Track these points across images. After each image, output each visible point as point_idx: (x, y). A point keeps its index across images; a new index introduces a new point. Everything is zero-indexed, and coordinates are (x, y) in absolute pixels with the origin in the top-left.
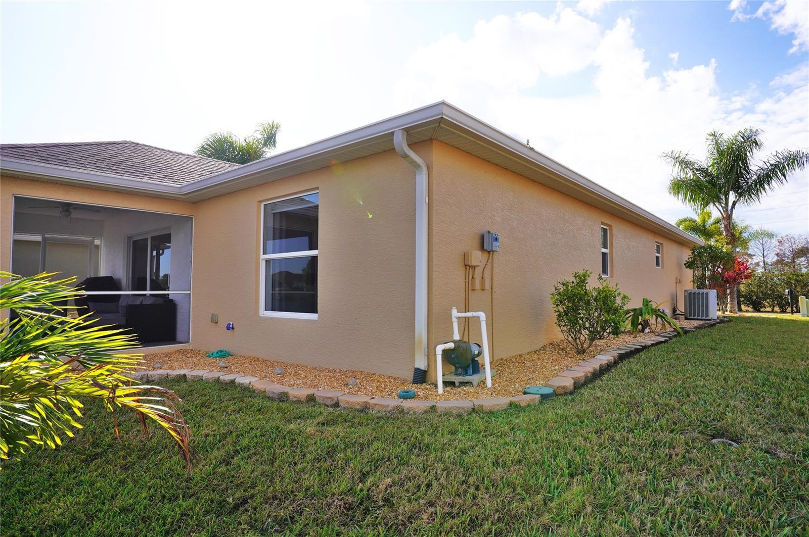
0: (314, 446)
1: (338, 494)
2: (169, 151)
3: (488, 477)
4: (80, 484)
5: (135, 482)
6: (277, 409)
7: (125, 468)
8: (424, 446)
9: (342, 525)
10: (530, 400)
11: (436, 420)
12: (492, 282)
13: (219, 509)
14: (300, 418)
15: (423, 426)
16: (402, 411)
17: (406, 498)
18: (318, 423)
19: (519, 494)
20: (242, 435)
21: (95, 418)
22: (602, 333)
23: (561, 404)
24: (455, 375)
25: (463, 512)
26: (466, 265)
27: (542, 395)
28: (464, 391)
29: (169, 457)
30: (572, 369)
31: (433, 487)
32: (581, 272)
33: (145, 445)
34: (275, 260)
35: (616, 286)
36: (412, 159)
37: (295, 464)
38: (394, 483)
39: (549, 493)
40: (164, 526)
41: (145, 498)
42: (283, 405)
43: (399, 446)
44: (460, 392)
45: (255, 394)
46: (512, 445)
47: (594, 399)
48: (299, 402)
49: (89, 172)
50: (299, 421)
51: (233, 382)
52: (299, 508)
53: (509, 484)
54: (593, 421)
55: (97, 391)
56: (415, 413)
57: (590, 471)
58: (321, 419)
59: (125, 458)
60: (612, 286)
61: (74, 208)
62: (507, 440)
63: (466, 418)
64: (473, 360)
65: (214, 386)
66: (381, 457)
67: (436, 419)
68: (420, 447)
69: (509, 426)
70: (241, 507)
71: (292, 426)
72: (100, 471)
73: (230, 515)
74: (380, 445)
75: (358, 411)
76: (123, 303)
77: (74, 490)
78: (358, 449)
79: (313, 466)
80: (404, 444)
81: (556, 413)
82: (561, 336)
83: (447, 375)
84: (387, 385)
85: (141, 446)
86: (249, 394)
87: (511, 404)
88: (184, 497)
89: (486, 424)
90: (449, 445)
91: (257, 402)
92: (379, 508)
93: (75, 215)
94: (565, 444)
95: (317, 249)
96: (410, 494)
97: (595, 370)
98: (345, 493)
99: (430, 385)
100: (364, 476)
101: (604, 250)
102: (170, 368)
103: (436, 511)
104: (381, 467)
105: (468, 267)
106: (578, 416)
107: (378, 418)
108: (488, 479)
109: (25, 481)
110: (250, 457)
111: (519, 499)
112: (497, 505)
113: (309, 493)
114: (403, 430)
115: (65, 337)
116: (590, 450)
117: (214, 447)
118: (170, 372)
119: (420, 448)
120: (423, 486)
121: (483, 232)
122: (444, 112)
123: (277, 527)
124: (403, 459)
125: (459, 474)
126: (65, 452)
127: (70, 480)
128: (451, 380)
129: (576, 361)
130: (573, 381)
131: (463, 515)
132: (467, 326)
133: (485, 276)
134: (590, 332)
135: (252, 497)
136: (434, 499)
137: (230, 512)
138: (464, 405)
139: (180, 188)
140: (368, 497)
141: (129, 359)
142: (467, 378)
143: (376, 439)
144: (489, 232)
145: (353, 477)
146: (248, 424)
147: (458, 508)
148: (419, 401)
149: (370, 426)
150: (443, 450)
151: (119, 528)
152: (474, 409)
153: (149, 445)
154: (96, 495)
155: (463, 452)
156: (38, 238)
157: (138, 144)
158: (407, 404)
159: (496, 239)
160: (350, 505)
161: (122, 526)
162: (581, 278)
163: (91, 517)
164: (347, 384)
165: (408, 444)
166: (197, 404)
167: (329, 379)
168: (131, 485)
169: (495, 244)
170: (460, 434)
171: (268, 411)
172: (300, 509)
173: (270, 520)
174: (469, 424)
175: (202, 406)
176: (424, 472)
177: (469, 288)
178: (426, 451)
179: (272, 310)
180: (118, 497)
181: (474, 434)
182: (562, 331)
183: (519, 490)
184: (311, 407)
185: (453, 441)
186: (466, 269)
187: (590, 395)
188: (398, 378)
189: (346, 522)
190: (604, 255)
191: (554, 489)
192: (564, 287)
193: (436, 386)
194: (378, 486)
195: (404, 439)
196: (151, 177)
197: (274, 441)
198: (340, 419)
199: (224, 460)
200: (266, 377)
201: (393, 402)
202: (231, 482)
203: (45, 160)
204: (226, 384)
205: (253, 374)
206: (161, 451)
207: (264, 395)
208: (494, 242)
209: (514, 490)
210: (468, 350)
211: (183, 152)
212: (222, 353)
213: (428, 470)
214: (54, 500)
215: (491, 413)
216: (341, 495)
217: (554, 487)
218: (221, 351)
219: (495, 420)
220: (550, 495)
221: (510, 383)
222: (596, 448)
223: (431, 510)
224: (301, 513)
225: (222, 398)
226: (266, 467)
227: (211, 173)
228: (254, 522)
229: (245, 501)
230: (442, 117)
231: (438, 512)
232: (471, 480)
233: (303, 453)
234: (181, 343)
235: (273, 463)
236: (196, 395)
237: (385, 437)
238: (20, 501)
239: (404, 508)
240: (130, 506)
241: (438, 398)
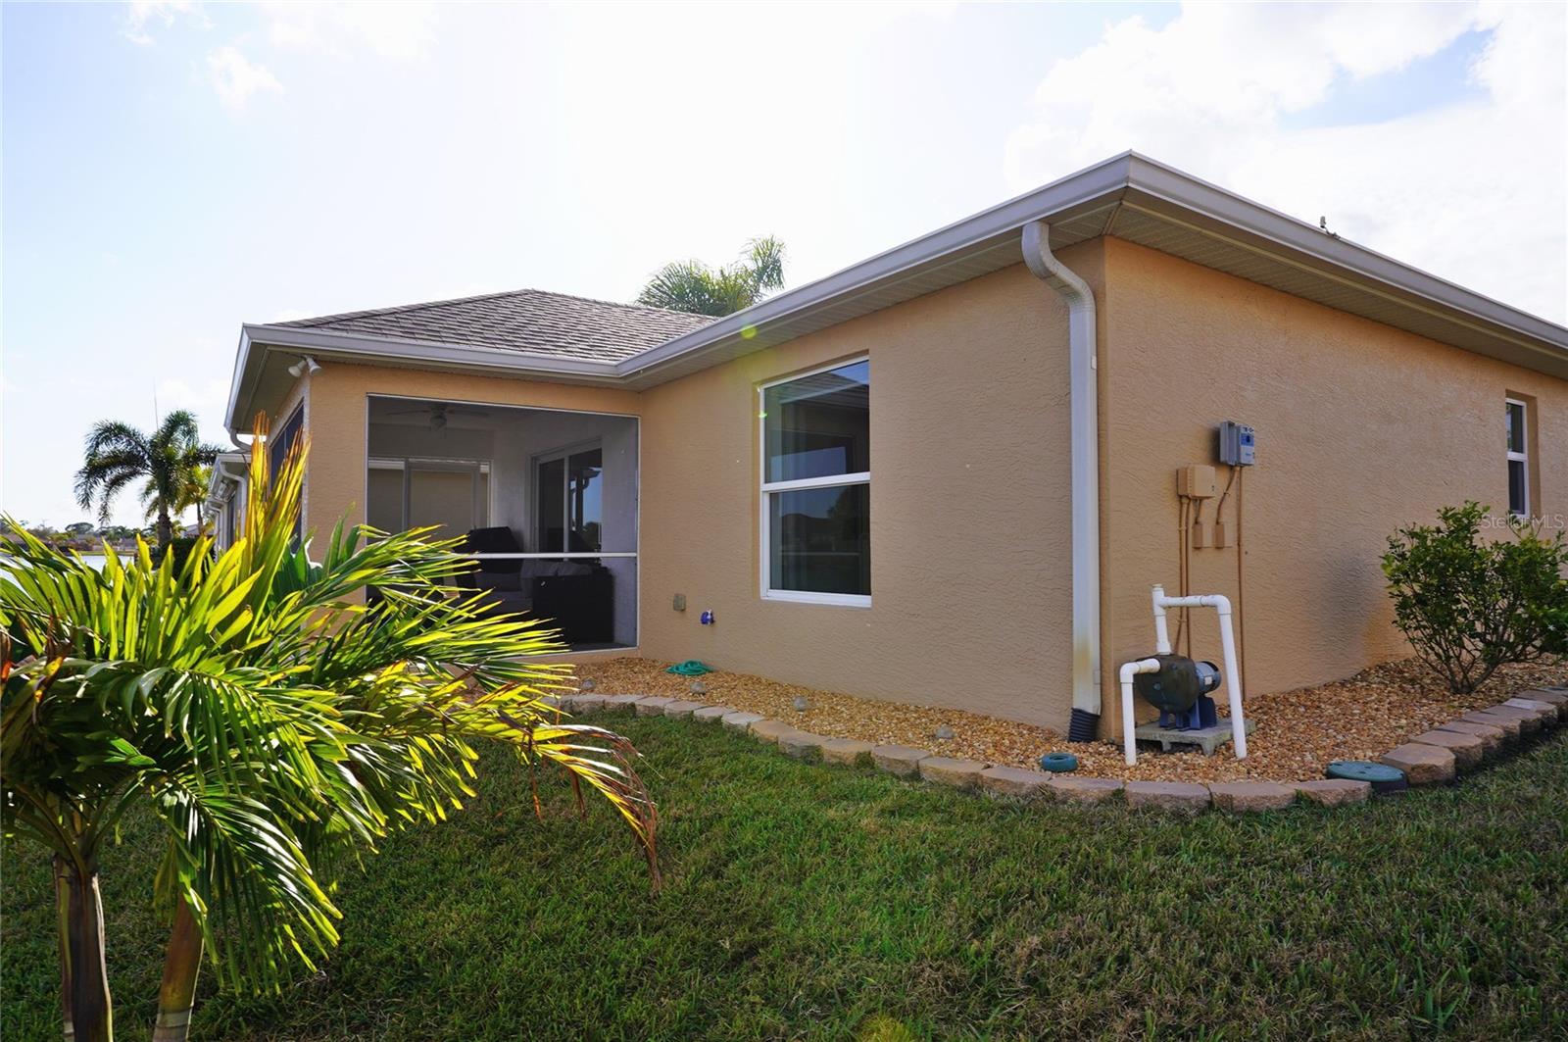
0: (878, 856)
1: (931, 957)
2: (595, 302)
3: (1261, 957)
4: (478, 884)
5: (564, 892)
6: (802, 778)
7: (545, 865)
8: (1106, 873)
9: (942, 1019)
10: (1346, 791)
11: (1127, 823)
12: (1239, 530)
13: (706, 959)
14: (846, 797)
15: (1101, 832)
16: (1051, 797)
17: (1075, 980)
18: (883, 811)
19: (1341, 1007)
20: (741, 824)
21: (494, 772)
22: (1520, 647)
23: (1428, 808)
24: (1161, 727)
25: (1207, 1028)
26: (1181, 497)
27: (1374, 784)
28: (1185, 763)
29: (615, 852)
30: (1443, 726)
31: (1134, 965)
32: (1460, 508)
33: (574, 828)
34: (786, 493)
35: (1558, 537)
36: (1060, 280)
37: (843, 888)
38: (1045, 948)
39: (1422, 1013)
40: (616, 978)
41: (581, 923)
42: (812, 771)
43: (1053, 870)
44: (1175, 765)
45: (760, 747)
46: (1313, 892)
47: (1519, 802)
48: (841, 765)
49: (474, 348)
50: (845, 803)
51: (717, 721)
52: (855, 976)
53: (1315, 980)
54: (1525, 856)
55: (505, 730)
56: (1079, 803)
57: (1534, 978)
58: (887, 802)
59: (544, 848)
60: (1545, 538)
61: (451, 412)
62: (1299, 878)
63: (1194, 821)
64: (1202, 697)
65: (685, 727)
66: (1015, 889)
67: (1127, 819)
68: (1097, 875)
69: (1299, 846)
70: (747, 959)
71: (831, 813)
72: (507, 866)
73: (727, 972)
74: (1010, 865)
75: (959, 790)
76: (526, 574)
77: (471, 894)
78: (966, 869)
79: (878, 895)
80: (1062, 867)
81: (1418, 828)
82: (1409, 651)
83: (1142, 725)
84: (1016, 743)
85: (569, 830)
86: (749, 746)
87: (1299, 798)
88: (644, 928)
89: (1245, 839)
90: (1163, 877)
91: (762, 762)
92: (1017, 995)
93: (452, 423)
94: (1454, 902)
95: (868, 470)
96: (1083, 974)
97: (1508, 732)
98: (945, 957)
99: (1106, 745)
100: (981, 927)
101: (1513, 456)
102: (608, 690)
103: (1143, 1016)
104: (1017, 909)
105: (1187, 499)
106: (1479, 840)
107: (1002, 808)
108: (1261, 962)
109: (401, 869)
110: (756, 866)
111: (1344, 1017)
112: (1290, 1024)
113: (873, 948)
114: (1057, 837)
115: (453, 632)
116: (1526, 926)
117: (691, 841)
118: (608, 698)
119: (1098, 878)
120: (1110, 959)
121: (1219, 426)
122: (1132, 175)
123: (815, 1008)
124: (1060, 897)
125: (1191, 941)
126: (452, 828)
127: (463, 875)
128: (1152, 738)
129: (1452, 710)
130: (1454, 757)
131: (1206, 1035)
132: (1184, 626)
133: (1224, 519)
134: (1487, 643)
135: (766, 943)
136: (1137, 992)
137: (727, 967)
138: (1189, 794)
139: (616, 366)
140: (993, 971)
141: (552, 672)
142: (1190, 735)
143: (1002, 851)
144: (1231, 425)
145: (960, 926)
146: (749, 803)
147: (1195, 1018)
148: (1085, 778)
149: (986, 823)
150: (1149, 886)
151: (543, 971)
152: (1211, 803)
153: (581, 827)
154: (503, 906)
155: (1196, 895)
156: (399, 465)
157: (545, 293)
158: (1062, 783)
159: (1248, 440)
160: (957, 982)
161: (548, 967)
162: (1460, 520)
163: (500, 945)
164: (934, 736)
165: (1071, 868)
166: (657, 760)
167: (896, 724)
168: (557, 896)
169: (1245, 449)
170: (1186, 855)
171: (784, 780)
172: (857, 978)
173: (800, 993)
174: (1204, 835)
175: (666, 763)
176: (1111, 930)
177: (1190, 543)
178: (1110, 885)
179: (783, 589)
180: (538, 915)
181: (1218, 859)
182: (1412, 640)
183: (1341, 998)
184: (867, 777)
185: (1170, 869)
186: (1181, 504)
187: (1506, 793)
188: (1038, 728)
189: (950, 1015)
190: (1515, 467)
191: (1435, 1007)
192: (1416, 541)
193: (1121, 748)
194: (1012, 950)
195: (1061, 856)
196: (569, 349)
197: (800, 838)
198: (924, 805)
199: (711, 868)
200: (777, 715)
201: (1032, 777)
202: (726, 910)
203: (410, 333)
204: (706, 724)
205: (753, 708)
206: (601, 842)
207: (775, 749)
208: (1242, 447)
209: (1329, 997)
210: (1191, 674)
211: (619, 302)
212: (695, 667)
213: (1119, 927)
214: (442, 906)
215: (1251, 814)
216: (937, 960)
217: (1434, 1002)
218: (692, 663)
219: (1264, 831)
220: (1424, 1021)
221: (1289, 750)
222: (1543, 924)
223: (1132, 1014)
224: (860, 985)
225: (699, 750)
226: (788, 889)
227: (667, 335)
228: (771, 992)
229: (752, 951)
230: (1128, 187)
231: (1149, 1020)
232: (1221, 959)
233: (856, 869)
234: (622, 646)
235: (799, 882)
236: (654, 742)
237: (1019, 848)
238: (396, 900)
239: (1072, 1003)
240: (558, 934)
241: (1127, 773)
